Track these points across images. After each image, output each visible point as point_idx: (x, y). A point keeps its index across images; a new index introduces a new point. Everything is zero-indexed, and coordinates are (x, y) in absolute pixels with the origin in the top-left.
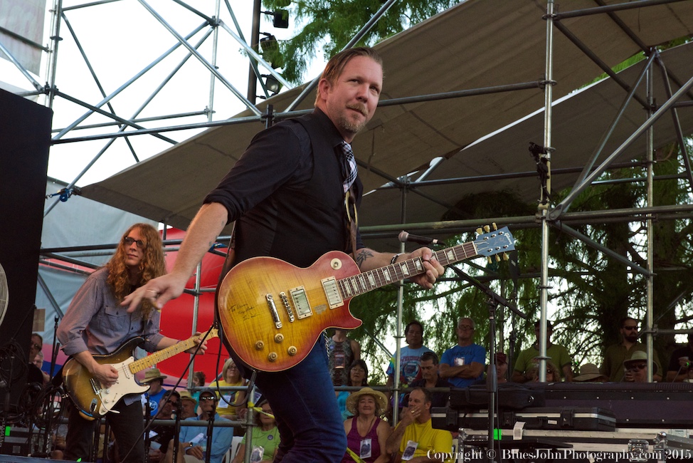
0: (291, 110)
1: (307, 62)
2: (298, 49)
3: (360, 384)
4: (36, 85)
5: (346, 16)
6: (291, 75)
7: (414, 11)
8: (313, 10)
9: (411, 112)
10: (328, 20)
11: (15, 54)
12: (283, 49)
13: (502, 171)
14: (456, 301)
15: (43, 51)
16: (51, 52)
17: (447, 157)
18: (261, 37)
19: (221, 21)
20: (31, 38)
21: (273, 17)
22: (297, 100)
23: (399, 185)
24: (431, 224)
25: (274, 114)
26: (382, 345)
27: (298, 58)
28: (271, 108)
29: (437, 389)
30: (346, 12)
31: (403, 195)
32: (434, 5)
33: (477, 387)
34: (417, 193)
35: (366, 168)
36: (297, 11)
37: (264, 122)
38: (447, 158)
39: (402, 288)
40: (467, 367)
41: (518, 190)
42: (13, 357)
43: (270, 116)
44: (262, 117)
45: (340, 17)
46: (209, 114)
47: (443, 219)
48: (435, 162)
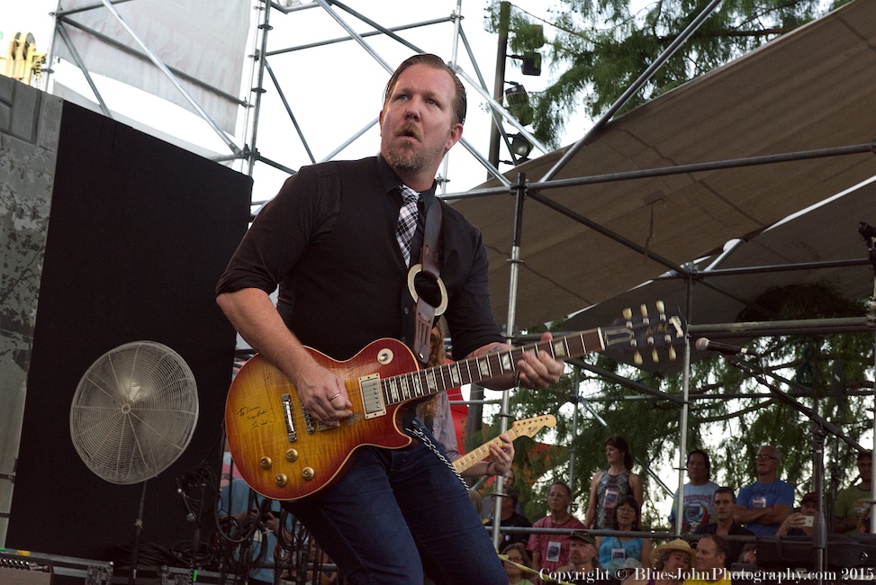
0: (549, 179)
1: (565, 120)
2: (554, 103)
3: (630, 528)
4: (233, 147)
5: (614, 61)
6: (545, 135)
7: (700, 53)
8: (573, 53)
9: (701, 181)
10: (591, 65)
11: (206, 109)
12: (534, 103)
13: (818, 258)
14: (751, 422)
15: (240, 105)
16: (251, 106)
17: (745, 239)
18: (507, 86)
19: (458, 68)
20: (226, 90)
21: (521, 62)
22: (556, 167)
23: (683, 275)
24: (728, 325)
25: (527, 185)
26: (656, 478)
27: (554, 114)
28: (523, 177)
29: (731, 537)
30: (614, 56)
31: (689, 288)
32: (727, 46)
33: (792, 539)
34: (707, 285)
35: (643, 253)
36: (552, 55)
37: (513, 194)
38: (747, 241)
39: (686, 406)
40: (769, 511)
41: (839, 282)
42: (204, 485)
43: (521, 187)
44: (512, 188)
45: (607, 62)
46: (443, 183)
47: (740, 319)
48: (730, 245)
